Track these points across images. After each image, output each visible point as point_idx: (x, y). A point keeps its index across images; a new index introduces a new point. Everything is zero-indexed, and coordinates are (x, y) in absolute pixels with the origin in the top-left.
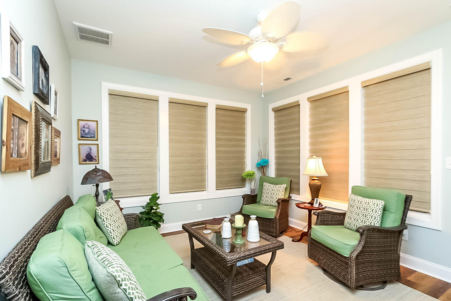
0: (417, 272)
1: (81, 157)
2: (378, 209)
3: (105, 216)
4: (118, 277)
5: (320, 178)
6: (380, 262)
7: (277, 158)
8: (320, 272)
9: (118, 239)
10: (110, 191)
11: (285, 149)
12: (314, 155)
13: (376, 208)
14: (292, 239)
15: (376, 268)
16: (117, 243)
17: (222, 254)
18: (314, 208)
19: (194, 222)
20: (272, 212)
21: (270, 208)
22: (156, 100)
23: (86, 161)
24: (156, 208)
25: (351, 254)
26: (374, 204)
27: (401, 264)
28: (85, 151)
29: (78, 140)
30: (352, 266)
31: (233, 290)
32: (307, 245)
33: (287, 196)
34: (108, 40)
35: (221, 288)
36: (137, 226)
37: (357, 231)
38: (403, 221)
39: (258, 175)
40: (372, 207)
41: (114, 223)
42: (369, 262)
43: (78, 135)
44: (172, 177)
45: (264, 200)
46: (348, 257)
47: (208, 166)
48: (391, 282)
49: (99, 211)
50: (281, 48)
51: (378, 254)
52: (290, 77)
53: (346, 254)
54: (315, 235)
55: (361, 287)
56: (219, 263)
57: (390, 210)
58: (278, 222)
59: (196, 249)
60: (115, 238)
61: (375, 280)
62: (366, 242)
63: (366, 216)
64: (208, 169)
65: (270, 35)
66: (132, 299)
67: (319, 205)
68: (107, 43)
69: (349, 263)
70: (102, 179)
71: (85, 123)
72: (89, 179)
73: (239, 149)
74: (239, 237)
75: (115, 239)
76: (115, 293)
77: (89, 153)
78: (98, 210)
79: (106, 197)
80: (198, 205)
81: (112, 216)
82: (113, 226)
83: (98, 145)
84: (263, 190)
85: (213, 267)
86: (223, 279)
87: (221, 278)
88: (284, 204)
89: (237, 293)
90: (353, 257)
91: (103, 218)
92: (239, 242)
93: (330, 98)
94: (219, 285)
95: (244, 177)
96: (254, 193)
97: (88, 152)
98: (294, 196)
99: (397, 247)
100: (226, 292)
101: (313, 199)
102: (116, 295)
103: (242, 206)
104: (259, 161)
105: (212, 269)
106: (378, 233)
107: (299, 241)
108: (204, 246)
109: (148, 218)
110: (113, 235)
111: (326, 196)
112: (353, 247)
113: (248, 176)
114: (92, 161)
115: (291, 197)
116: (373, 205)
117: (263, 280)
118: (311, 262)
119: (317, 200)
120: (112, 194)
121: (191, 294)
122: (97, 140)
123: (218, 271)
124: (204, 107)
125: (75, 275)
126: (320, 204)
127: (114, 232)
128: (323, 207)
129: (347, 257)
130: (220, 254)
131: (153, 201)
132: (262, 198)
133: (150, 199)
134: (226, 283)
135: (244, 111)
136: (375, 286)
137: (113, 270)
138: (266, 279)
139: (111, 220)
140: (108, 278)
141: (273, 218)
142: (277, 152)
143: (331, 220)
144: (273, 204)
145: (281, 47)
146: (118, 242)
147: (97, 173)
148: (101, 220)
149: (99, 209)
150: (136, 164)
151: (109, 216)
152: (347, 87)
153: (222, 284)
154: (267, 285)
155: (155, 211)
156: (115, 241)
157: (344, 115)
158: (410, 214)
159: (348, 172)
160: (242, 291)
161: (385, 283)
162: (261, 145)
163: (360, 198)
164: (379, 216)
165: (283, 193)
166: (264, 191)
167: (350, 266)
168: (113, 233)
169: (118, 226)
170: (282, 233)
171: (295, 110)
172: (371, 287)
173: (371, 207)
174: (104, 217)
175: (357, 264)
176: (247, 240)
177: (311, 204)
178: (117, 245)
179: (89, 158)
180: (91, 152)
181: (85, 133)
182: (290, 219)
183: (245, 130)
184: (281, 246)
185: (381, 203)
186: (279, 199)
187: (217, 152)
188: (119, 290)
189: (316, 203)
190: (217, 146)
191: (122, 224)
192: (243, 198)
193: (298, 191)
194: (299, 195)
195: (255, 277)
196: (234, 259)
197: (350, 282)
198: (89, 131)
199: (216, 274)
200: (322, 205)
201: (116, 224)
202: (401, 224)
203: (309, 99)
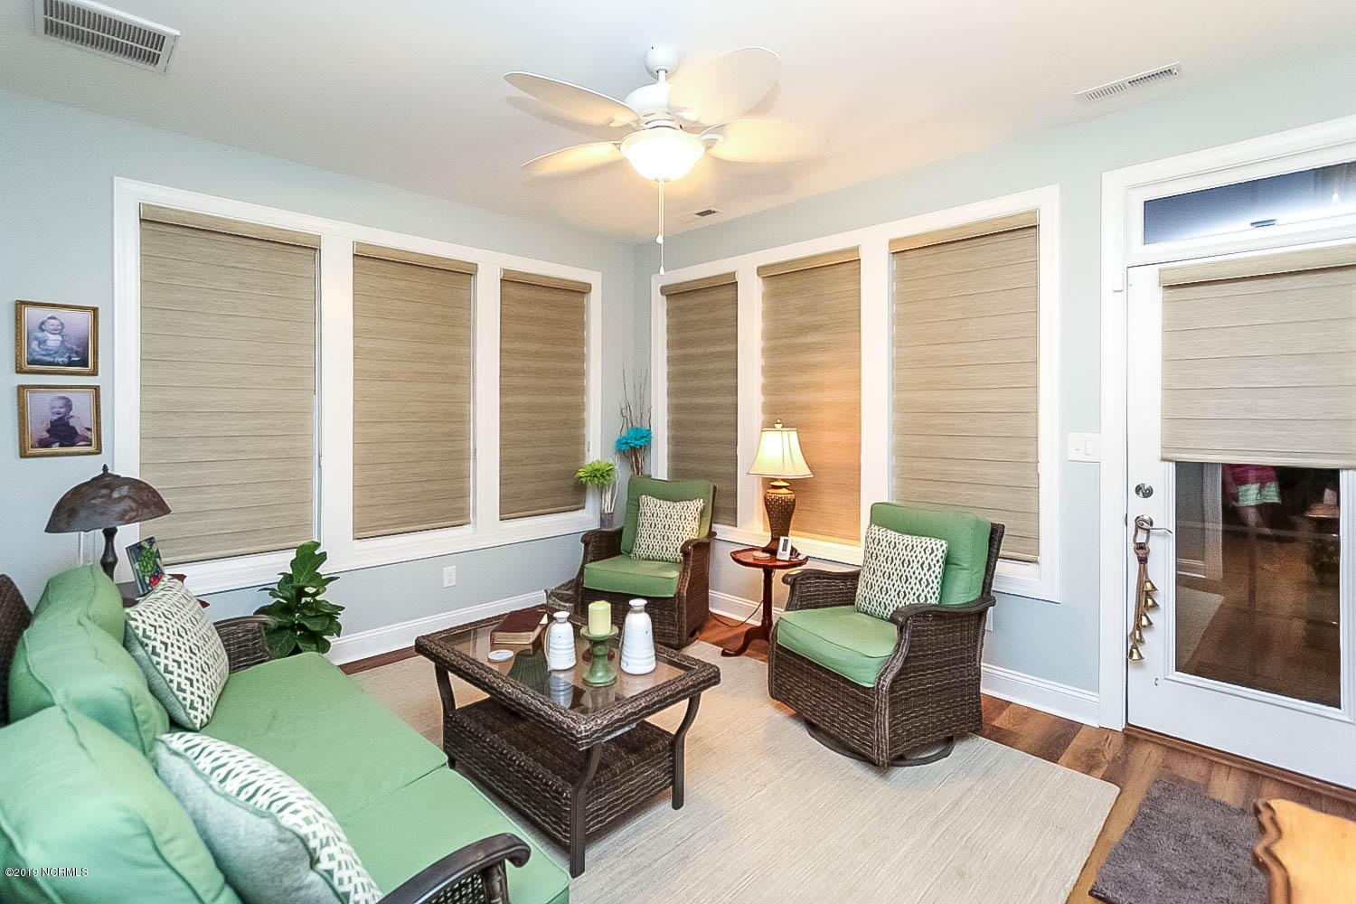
0: (1011, 705)
1: (30, 428)
2: (935, 561)
3: (159, 637)
4: (311, 836)
5: (793, 484)
6: (940, 691)
7: (675, 425)
8: (800, 731)
9: (208, 708)
10: (151, 546)
11: (697, 400)
12: (779, 421)
13: (929, 560)
14: (721, 649)
15: (932, 708)
16: (205, 720)
17: (561, 718)
18: (779, 563)
19: (452, 628)
20: (670, 580)
21: (660, 569)
22: (309, 248)
23: (48, 445)
24: (315, 590)
25: (880, 679)
26: (924, 550)
27: (983, 690)
28: (43, 409)
29: (17, 372)
30: (881, 710)
31: (589, 815)
32: (766, 665)
33: (705, 531)
34: (157, 52)
35: (554, 816)
36: (261, 656)
37: (892, 620)
38: (987, 586)
39: (622, 474)
40: (922, 556)
41: (191, 658)
42: (917, 695)
43: (17, 356)
44: (363, 488)
45: (644, 546)
46: (873, 688)
47: (475, 450)
48: (963, 737)
49: (140, 624)
50: (709, 148)
51: (937, 672)
52: (713, 209)
53: (867, 680)
54: (790, 635)
55: (899, 760)
56: (539, 743)
57: (958, 563)
58: (685, 606)
59: (463, 710)
60: (198, 705)
61: (930, 738)
62: (911, 648)
63: (907, 580)
64: (475, 459)
65: (690, 116)
66: (347, 895)
67: (791, 554)
68: (154, 59)
69: (874, 702)
70: (132, 510)
71: (46, 313)
72: (83, 514)
73: (566, 399)
74: (600, 666)
75: (196, 709)
76: (299, 889)
77: (60, 419)
78: (136, 620)
79: (138, 567)
80: (445, 568)
81: (183, 634)
82: (189, 667)
83: (97, 389)
84: (640, 518)
85: (522, 759)
86: (560, 790)
87: (551, 787)
88: (697, 554)
89: (597, 823)
90: (883, 686)
91: (154, 643)
92: (601, 677)
93: (815, 273)
94: (545, 809)
95: (584, 480)
96: (611, 526)
97: (58, 413)
98: (722, 531)
99: (975, 650)
100: (569, 826)
101: (775, 540)
102: (302, 893)
103: (582, 567)
104: (624, 433)
105: (520, 763)
106: (936, 620)
107: (739, 653)
108: (488, 696)
109: (289, 625)
110: (188, 695)
111: (805, 529)
112: (883, 662)
113: (595, 476)
114: (73, 445)
115: (715, 534)
116: (923, 552)
117: (664, 776)
118: (777, 707)
119: (786, 541)
120: (159, 557)
121: (516, 850)
122: (95, 373)
123: (540, 769)
124: (463, 274)
125: (176, 854)
126: (793, 549)
127: (192, 685)
128: (801, 558)
129: (869, 688)
130: (554, 720)
131: (304, 568)
132: (639, 541)
133: (293, 563)
134: (570, 800)
135: (582, 290)
136: (930, 752)
137: (298, 819)
138: (673, 772)
139: (179, 648)
140: (282, 848)
141: (672, 596)
142: (674, 409)
143: (824, 594)
144: (667, 555)
145: (709, 145)
146: (207, 716)
147: (112, 490)
148: (146, 651)
149: (137, 616)
150: (237, 452)
151: (172, 636)
152: (856, 249)
153: (555, 804)
154: (674, 788)
155: (309, 599)
156: (196, 717)
157: (850, 321)
158: (1001, 566)
159: (860, 466)
160: (612, 814)
161: (949, 741)
162: (630, 389)
163: (892, 535)
164: (936, 577)
165: (695, 525)
166: (641, 520)
167: (877, 711)
168: (188, 688)
169: (204, 665)
170: (693, 634)
171: (725, 295)
172: (920, 757)
173: (919, 558)
174: (155, 639)
175: (893, 703)
176: (623, 671)
177: (771, 550)
178: (205, 725)
179: (62, 434)
180: (71, 413)
181: (46, 350)
182: (711, 593)
183: (583, 345)
184: (714, 677)
185: (940, 546)
186: (687, 543)
187: (505, 408)
188: (313, 877)
189: (784, 549)
190: (503, 391)
191: (216, 657)
192: (583, 545)
193: (732, 516)
194: (736, 526)
195: (644, 772)
196: (596, 731)
197: (878, 750)
198: (62, 342)
199: (537, 778)
200: (799, 554)
201: (199, 660)
202: (982, 594)
203: (760, 270)
